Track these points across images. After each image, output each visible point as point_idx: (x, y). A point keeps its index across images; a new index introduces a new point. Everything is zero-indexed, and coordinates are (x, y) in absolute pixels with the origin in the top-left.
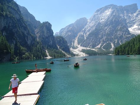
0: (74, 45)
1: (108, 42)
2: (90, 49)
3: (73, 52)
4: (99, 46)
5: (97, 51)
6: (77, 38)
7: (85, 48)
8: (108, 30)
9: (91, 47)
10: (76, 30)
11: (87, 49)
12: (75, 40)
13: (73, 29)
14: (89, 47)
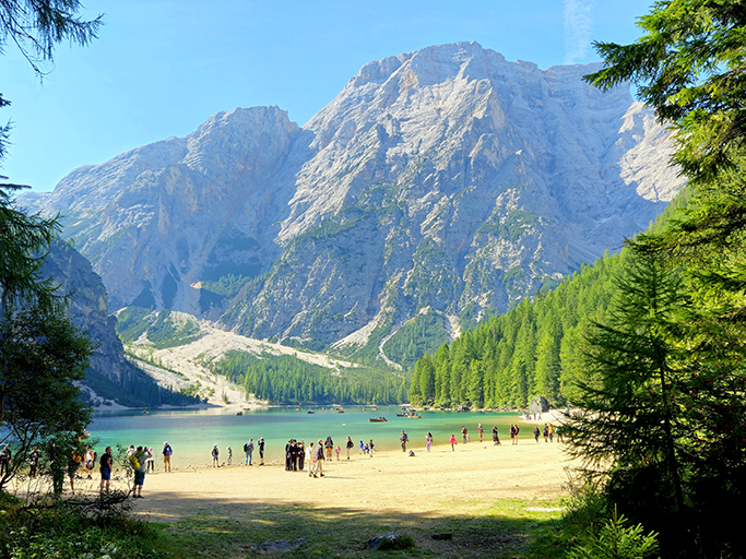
1: (423, 310)
4: (361, 337)
5: (337, 374)
6: (205, 258)
7: (251, 345)
8: (435, 220)
9: (301, 341)
10: (200, 195)
11: (269, 351)
12: (184, 271)
13: (170, 188)
14: (290, 335)
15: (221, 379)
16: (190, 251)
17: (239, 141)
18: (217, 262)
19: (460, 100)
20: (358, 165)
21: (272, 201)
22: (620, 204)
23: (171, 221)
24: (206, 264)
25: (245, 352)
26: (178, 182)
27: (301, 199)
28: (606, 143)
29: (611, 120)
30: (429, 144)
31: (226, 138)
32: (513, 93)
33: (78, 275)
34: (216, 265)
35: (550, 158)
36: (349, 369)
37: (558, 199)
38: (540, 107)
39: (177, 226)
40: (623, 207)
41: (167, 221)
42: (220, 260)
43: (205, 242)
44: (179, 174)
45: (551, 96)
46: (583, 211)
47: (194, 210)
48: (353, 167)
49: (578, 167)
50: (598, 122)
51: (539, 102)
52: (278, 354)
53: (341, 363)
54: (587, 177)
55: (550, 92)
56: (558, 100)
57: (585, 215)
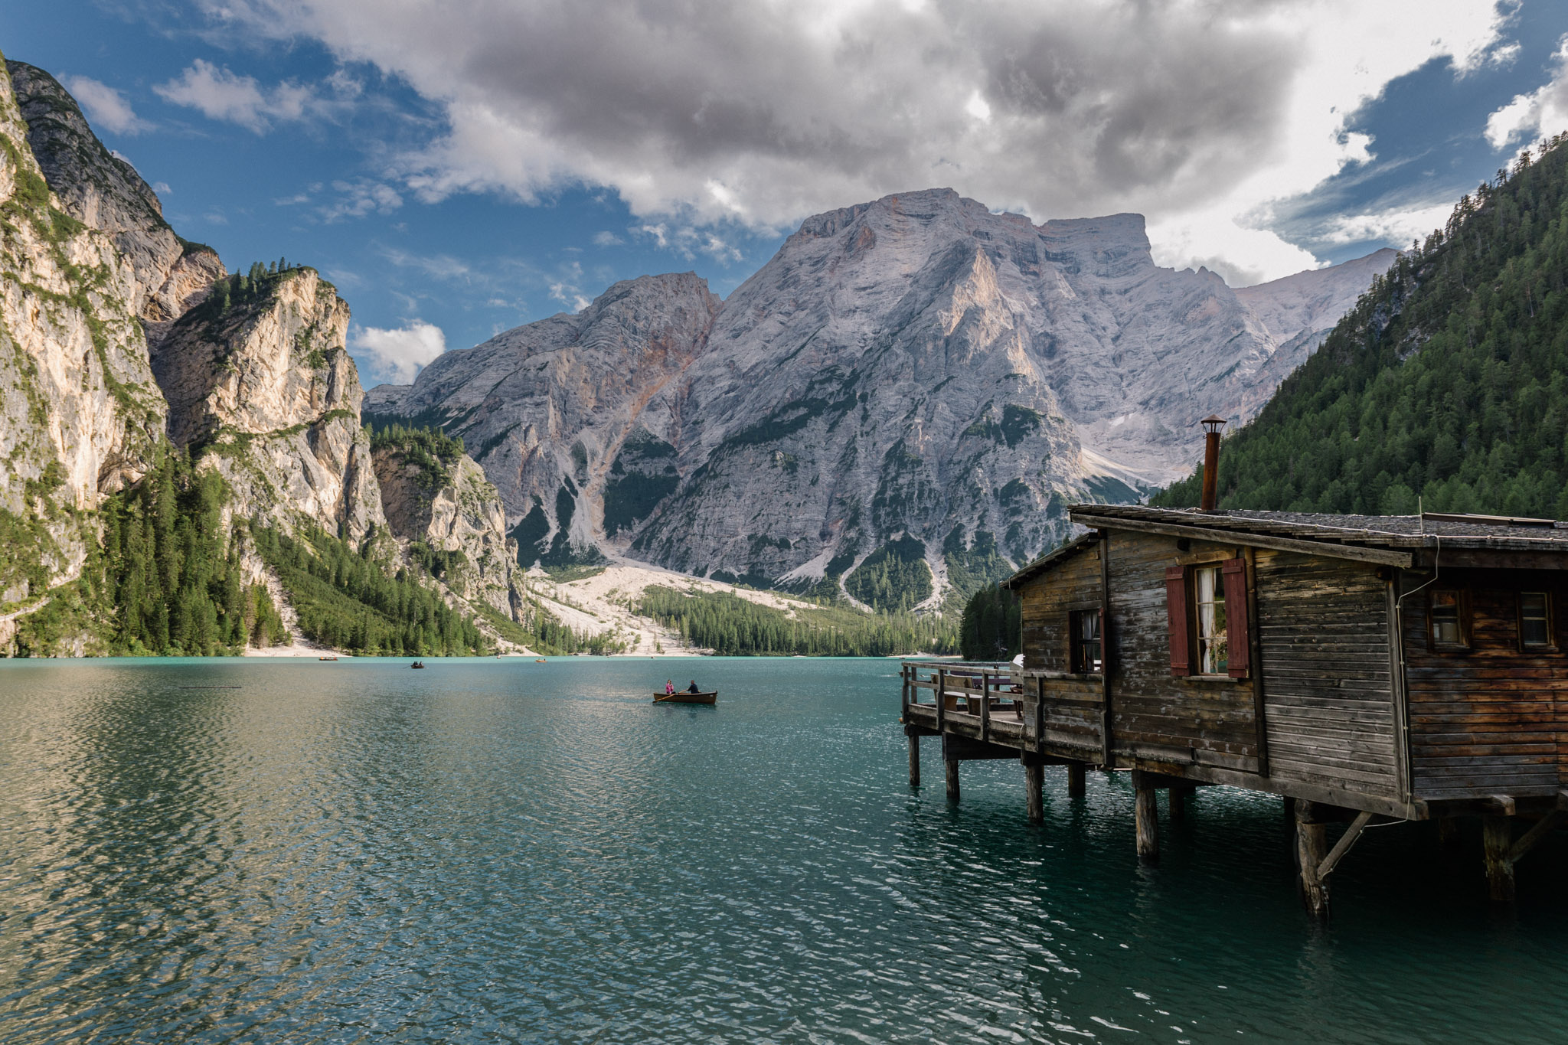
0: (562, 535)
1: (896, 537)
2: (726, 588)
3: (555, 609)
4: (815, 569)
5: (792, 615)
6: (607, 468)
7: (677, 581)
8: (907, 417)
9: (736, 574)
10: (598, 388)
11: (698, 587)
12: (582, 483)
13: (561, 375)
14: (721, 564)
15: (648, 621)
16: (589, 459)
17: (646, 318)
18: (623, 473)
19: (933, 265)
20: (803, 346)
21: (689, 394)
22: (1140, 399)
23: (564, 421)
24: (612, 477)
25: (670, 589)
26: (572, 371)
27: (727, 392)
28: (1120, 320)
29: (1126, 291)
30: (896, 319)
31: (631, 314)
32: (1000, 256)
33: (469, 485)
34: (621, 477)
35: (1048, 341)
36: (805, 610)
37: (1060, 393)
38: (1035, 273)
39: (571, 427)
40: (1145, 403)
41: (559, 420)
42: (627, 468)
43: (607, 446)
44: (573, 360)
45: (1048, 258)
46: (1093, 409)
47: (591, 406)
48: (798, 351)
49: (1086, 351)
50: (1110, 293)
51: (1033, 268)
52: (712, 592)
53: (794, 603)
54: (1097, 364)
55: (1047, 253)
56: (1059, 265)
57: (1096, 413)
